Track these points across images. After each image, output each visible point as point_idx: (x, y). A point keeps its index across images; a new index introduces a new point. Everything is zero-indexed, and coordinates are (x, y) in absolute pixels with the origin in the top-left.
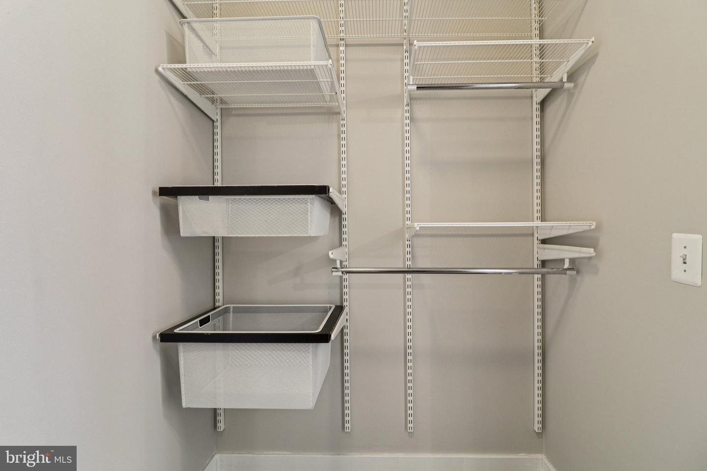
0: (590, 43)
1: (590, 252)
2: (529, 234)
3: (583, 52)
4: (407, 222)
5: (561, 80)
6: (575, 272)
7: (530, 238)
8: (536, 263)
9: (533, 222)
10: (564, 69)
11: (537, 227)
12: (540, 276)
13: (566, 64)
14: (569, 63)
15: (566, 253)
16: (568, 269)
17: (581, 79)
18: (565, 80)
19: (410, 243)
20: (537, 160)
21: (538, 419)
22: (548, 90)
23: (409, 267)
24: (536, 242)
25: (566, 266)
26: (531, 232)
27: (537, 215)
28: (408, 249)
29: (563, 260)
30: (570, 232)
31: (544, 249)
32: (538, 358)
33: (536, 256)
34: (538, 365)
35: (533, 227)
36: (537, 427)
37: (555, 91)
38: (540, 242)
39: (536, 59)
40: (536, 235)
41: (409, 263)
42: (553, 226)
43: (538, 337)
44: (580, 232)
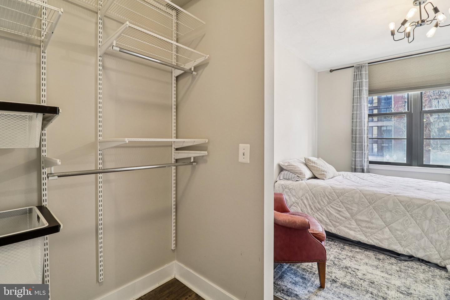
0: (207, 58)
1: (204, 153)
2: (169, 145)
3: (203, 60)
4: (99, 138)
5: (191, 69)
6: (196, 163)
7: (170, 148)
8: (173, 161)
9: (172, 138)
10: (193, 64)
11: (174, 142)
12: (175, 167)
13: (194, 63)
14: (195, 62)
15: (192, 154)
16: (193, 162)
17: (200, 72)
18: (193, 70)
19: (101, 152)
20: (174, 107)
21: (173, 242)
22: (182, 72)
23: (100, 169)
24: (173, 150)
25: (192, 160)
26: (171, 144)
27: (174, 135)
28: (100, 157)
29: (190, 158)
30: (195, 144)
31: (179, 153)
32: (173, 210)
33: (173, 157)
34: (174, 214)
35: (172, 142)
36: (173, 247)
37: (186, 73)
38: (175, 150)
39: (174, 53)
40: (173, 146)
41: (101, 166)
42: (184, 141)
43: (173, 200)
44: (200, 144)
